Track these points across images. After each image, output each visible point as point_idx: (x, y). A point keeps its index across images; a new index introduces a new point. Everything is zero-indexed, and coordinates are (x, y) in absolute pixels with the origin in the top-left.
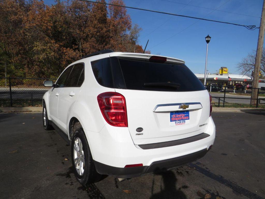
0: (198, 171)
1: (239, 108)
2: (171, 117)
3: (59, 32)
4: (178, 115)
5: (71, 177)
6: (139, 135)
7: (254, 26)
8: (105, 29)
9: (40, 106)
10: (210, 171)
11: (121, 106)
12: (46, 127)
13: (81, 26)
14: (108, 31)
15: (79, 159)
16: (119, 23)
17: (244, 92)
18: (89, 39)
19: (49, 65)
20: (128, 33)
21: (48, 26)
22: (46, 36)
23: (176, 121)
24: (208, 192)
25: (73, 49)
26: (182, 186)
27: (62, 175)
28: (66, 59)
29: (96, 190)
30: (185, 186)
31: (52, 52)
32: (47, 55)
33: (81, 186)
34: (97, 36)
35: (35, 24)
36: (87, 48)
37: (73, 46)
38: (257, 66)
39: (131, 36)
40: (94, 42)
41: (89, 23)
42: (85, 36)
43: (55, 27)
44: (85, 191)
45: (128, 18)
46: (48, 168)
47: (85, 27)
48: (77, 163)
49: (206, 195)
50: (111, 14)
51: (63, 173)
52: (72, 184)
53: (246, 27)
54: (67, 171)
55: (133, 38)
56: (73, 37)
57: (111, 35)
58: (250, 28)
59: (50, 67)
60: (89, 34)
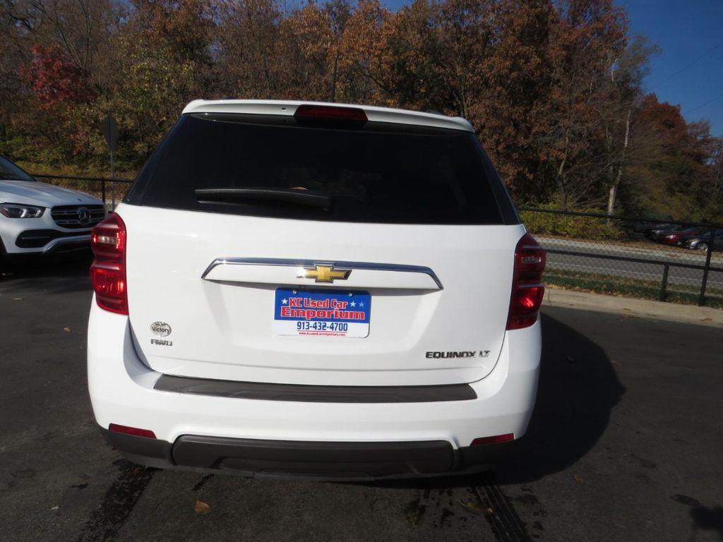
2: (279, 304)
4: (311, 302)
6: (160, 344)
11: (116, 253)
23: (303, 319)
35: (352, 59)
42: (477, 82)
57: (557, 75)
60: (488, 75)
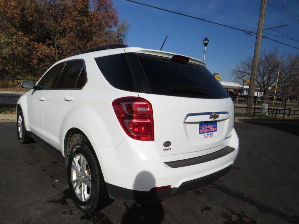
0: (215, 188)
1: (237, 118)
2: (200, 128)
3: (28, 22)
4: (206, 127)
5: (68, 203)
6: (166, 150)
7: (252, 31)
8: (87, 23)
9: (8, 114)
10: (228, 188)
11: (146, 115)
12: (23, 139)
13: (57, 18)
14: (91, 25)
15: (81, 181)
16: (104, 17)
17: (236, 101)
18: (67, 33)
19: (15, 63)
20: (114, 29)
21: (15, 13)
22: (11, 26)
23: (205, 133)
24: (233, 212)
25: (47, 45)
26: (204, 207)
27: (56, 202)
28: (38, 56)
29: (105, 218)
30: (207, 207)
31: (19, 47)
32: (12, 50)
33: (84, 214)
34: (77, 30)
36: (64, 44)
37: (47, 40)
38: (253, 74)
39: (118, 33)
40: (73, 37)
41: (67, 14)
42: (62, 29)
43: (23, 16)
44: (90, 221)
45: (115, 12)
46: (35, 193)
47: (62, 19)
48: (77, 186)
49: (232, 216)
50: (94, 5)
51: (56, 199)
52: (71, 212)
53: (245, 31)
54: (62, 196)
55: (121, 36)
56: (46, 30)
57: (94, 30)
58: (247, 33)
59: (17, 65)
60: (67, 27)
